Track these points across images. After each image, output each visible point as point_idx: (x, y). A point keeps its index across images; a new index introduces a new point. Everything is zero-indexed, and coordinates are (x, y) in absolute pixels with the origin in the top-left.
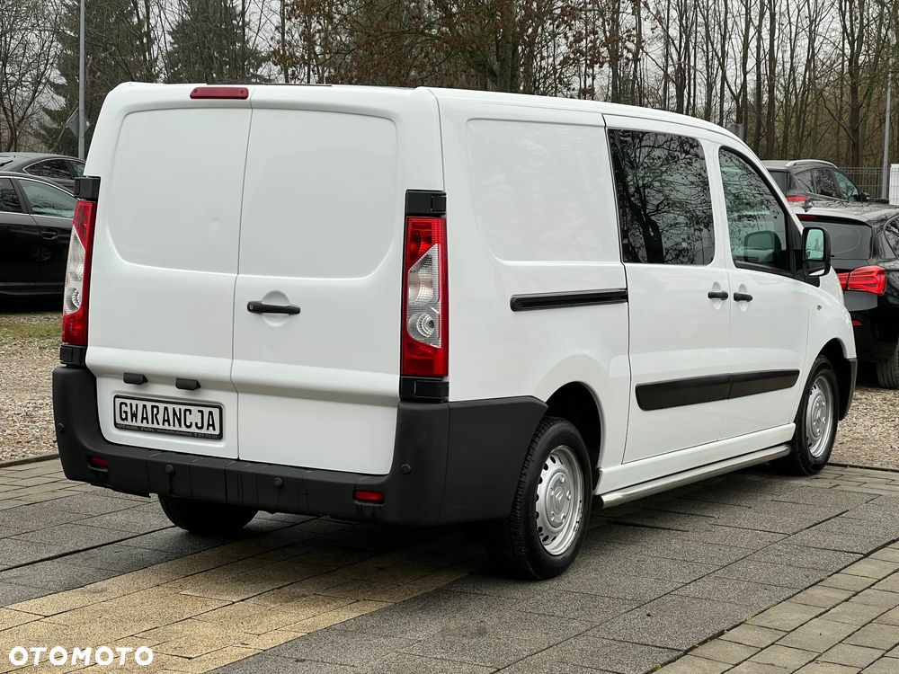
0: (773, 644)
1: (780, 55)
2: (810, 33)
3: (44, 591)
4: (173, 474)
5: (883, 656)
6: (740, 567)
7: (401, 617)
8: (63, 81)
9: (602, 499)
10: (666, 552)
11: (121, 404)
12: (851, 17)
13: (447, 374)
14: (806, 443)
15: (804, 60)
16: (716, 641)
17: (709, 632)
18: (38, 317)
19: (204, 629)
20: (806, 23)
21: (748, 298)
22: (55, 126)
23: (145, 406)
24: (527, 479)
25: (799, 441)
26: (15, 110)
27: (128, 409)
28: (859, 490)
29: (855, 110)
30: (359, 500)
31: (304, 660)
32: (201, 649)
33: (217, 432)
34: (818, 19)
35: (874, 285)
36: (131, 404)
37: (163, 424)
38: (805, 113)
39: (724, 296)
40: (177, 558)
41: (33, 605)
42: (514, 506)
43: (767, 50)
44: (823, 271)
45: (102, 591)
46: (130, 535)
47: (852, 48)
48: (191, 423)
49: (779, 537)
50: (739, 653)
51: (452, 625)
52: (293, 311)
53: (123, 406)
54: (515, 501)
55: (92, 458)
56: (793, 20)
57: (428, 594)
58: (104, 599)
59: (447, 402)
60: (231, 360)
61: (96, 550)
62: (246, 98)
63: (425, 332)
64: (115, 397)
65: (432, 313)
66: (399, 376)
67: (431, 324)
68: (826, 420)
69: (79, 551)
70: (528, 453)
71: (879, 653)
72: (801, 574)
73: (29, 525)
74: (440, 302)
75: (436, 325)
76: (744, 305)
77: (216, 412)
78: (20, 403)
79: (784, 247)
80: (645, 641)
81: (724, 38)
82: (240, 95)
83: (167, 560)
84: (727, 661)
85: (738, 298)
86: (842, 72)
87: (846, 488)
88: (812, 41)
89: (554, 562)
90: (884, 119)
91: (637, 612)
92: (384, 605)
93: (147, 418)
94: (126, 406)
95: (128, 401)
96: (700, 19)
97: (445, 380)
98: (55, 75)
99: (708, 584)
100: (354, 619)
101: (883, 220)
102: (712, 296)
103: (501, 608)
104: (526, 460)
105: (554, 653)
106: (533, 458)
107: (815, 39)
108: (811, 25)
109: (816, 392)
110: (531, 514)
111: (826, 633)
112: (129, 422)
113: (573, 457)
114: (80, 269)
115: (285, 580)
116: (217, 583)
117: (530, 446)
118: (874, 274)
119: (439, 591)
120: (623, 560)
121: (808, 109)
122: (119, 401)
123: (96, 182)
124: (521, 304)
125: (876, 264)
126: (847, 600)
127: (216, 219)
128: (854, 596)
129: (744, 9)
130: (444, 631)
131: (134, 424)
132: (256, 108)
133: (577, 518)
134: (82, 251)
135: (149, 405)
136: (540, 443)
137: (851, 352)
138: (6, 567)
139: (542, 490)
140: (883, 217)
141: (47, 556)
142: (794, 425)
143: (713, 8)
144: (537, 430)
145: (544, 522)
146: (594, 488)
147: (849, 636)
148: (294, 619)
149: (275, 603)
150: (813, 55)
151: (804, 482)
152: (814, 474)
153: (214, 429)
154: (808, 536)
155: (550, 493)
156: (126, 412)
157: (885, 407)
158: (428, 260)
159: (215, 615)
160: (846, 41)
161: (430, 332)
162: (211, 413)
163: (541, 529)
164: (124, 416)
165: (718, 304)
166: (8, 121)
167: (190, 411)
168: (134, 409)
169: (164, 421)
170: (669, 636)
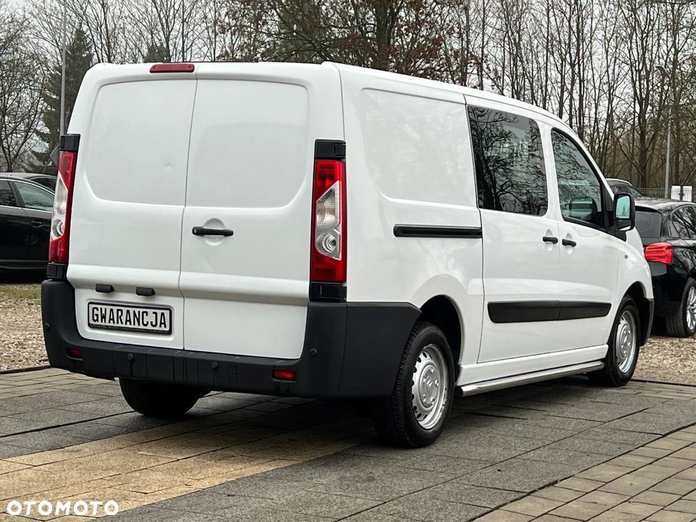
0: (595, 490)
1: (587, 113)
2: (610, 96)
3: (32, 451)
4: (133, 361)
5: (680, 499)
6: (568, 441)
7: (308, 470)
8: (47, 130)
9: (462, 390)
10: (511, 432)
11: (94, 308)
12: (640, 86)
13: (345, 281)
14: (616, 361)
15: (605, 116)
16: (551, 487)
17: (546, 481)
18: (27, 286)
19: (156, 476)
20: (606, 87)
21: (573, 244)
22: (41, 164)
23: (112, 310)
24: (405, 368)
25: (611, 359)
26: (11, 149)
27: (99, 313)
28: (657, 395)
29: (643, 151)
30: (277, 378)
31: (234, 495)
32: (155, 487)
33: (167, 329)
34: (615, 86)
35: (664, 257)
36: (101, 309)
37: (126, 324)
38: (606, 154)
39: (555, 241)
40: (134, 431)
41: (25, 459)
42: (395, 388)
43: (577, 109)
44: (629, 228)
45: (77, 451)
46: (99, 416)
47: (641, 106)
48: (148, 322)
49: (597, 424)
50: (569, 495)
51: (348, 475)
52: (228, 234)
53: (95, 310)
54: (396, 384)
55: (72, 351)
56: (597, 84)
57: (329, 456)
58: (80, 456)
59: (345, 301)
60: (179, 272)
61: (72, 425)
62: (192, 71)
63: (329, 249)
64: (89, 303)
65: (335, 235)
66: (308, 283)
67: (334, 243)
68: (631, 344)
69: (59, 426)
70: (406, 348)
71: (678, 497)
72: (615, 447)
73: (21, 409)
74: (341, 225)
75: (338, 243)
76: (570, 250)
77: (167, 313)
78: (14, 337)
79: (599, 210)
80: (497, 486)
81: (545, 100)
82: (188, 69)
83: (127, 432)
84: (560, 500)
85: (565, 243)
86: (634, 124)
87: (646, 394)
88: (610, 102)
89: (425, 434)
90: (665, 159)
91: (490, 469)
92: (295, 462)
93: (113, 319)
94: (98, 310)
95: (99, 307)
96: (527, 84)
97: (344, 285)
98: (41, 127)
99: (544, 453)
100: (272, 470)
101: (669, 210)
102: (545, 239)
103: (385, 465)
104: (404, 352)
105: (427, 494)
106: (410, 352)
107: (613, 99)
108: (609, 90)
109: (623, 322)
110: (408, 395)
111: (635, 484)
112: (99, 323)
113: (439, 353)
114: (64, 205)
115: (218, 446)
116: (166, 447)
117: (408, 343)
118: (664, 249)
119: (337, 454)
120: (478, 437)
121: (608, 152)
122: (92, 306)
123: (77, 138)
124: (402, 232)
125: (665, 241)
126: (651, 464)
127: (169, 164)
128: (656, 461)
129: (560, 76)
130: (342, 478)
131: (103, 324)
132: (200, 79)
133: (443, 402)
134: (66, 191)
135: (115, 309)
136: (415, 340)
137: (649, 294)
138: (4, 435)
139: (416, 377)
140: (669, 208)
141: (35, 428)
142: (607, 346)
143: (536, 76)
144: (412, 330)
145: (417, 401)
146: (456, 380)
147: (653, 486)
148: (225, 471)
149: (211, 460)
150: (612, 111)
151: (614, 390)
152: (623, 385)
153: (165, 327)
154: (618, 423)
155: (423, 380)
156: (97, 315)
157: (673, 348)
158: (332, 193)
159: (166, 467)
160: (637, 101)
161: (332, 248)
162: (163, 314)
163: (415, 408)
164: (95, 318)
165: (551, 247)
166: (6, 157)
167: (147, 313)
168: (103, 312)
169: (127, 321)
170: (515, 484)
